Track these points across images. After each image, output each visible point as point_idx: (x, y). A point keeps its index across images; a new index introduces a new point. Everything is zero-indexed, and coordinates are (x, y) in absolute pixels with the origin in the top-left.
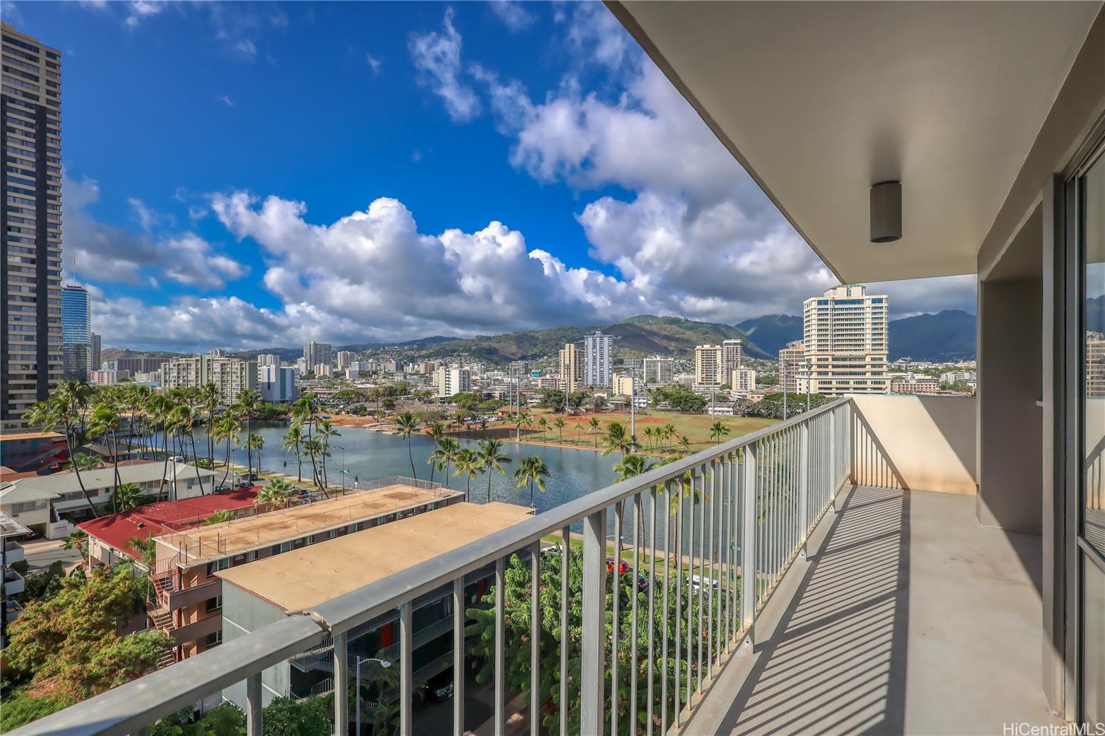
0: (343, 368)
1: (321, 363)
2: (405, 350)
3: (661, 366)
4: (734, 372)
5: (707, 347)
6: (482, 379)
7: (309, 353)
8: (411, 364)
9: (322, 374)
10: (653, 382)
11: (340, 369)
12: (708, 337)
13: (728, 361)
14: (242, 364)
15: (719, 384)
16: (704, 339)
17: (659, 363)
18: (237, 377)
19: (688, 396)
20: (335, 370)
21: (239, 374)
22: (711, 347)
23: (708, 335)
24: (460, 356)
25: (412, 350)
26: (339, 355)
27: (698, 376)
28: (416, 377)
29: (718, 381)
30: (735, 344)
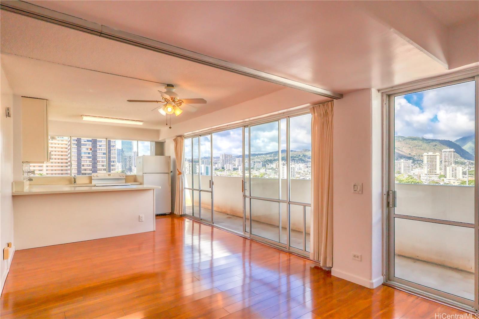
0: (238, 166)
1: (227, 163)
2: (267, 157)
3: (404, 165)
4: (448, 168)
5: (431, 153)
6: (304, 172)
7: (222, 159)
8: (270, 164)
9: (228, 169)
10: (399, 173)
11: (237, 166)
12: (437, 148)
13: (445, 162)
14: (189, 164)
15: (437, 175)
16: (434, 149)
17: (403, 163)
18: (188, 170)
19: (413, 181)
20: (235, 167)
21: (188, 169)
22: (433, 153)
23: (436, 147)
24: (294, 160)
25: (271, 156)
26: (236, 160)
27: (425, 170)
28: (271, 170)
29: (437, 173)
30: (450, 152)
